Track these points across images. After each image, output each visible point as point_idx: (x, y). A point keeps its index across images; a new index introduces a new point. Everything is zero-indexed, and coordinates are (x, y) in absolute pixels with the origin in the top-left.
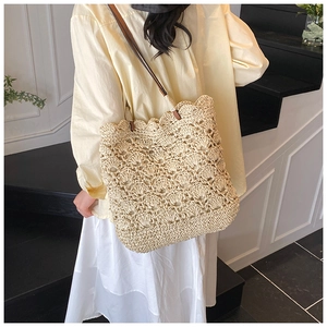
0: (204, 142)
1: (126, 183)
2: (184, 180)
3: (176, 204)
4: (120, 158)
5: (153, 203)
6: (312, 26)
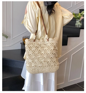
0: (52, 48)
2: (45, 56)
3: (42, 62)
5: (36, 60)
6: (77, 22)
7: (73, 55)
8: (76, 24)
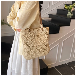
0: (46, 37)
1: (28, 44)
2: (41, 44)
3: (39, 49)
4: (27, 38)
6: (69, 13)
7: (64, 41)
8: (68, 15)
